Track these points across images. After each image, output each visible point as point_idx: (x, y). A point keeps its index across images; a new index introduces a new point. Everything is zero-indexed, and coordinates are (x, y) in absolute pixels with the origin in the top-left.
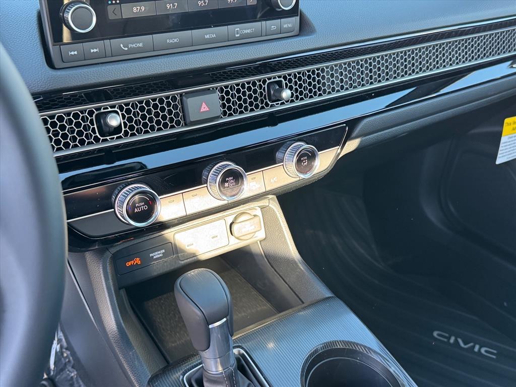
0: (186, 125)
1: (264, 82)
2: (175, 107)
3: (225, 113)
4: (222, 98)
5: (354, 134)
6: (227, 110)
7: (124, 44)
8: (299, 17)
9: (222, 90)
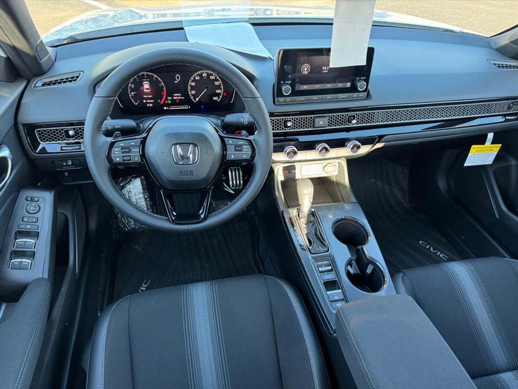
0: (313, 128)
1: (347, 115)
2: (311, 121)
3: (329, 125)
4: (329, 120)
5: (382, 141)
6: (330, 124)
7: (298, 98)
8: (366, 93)
9: (329, 117)
